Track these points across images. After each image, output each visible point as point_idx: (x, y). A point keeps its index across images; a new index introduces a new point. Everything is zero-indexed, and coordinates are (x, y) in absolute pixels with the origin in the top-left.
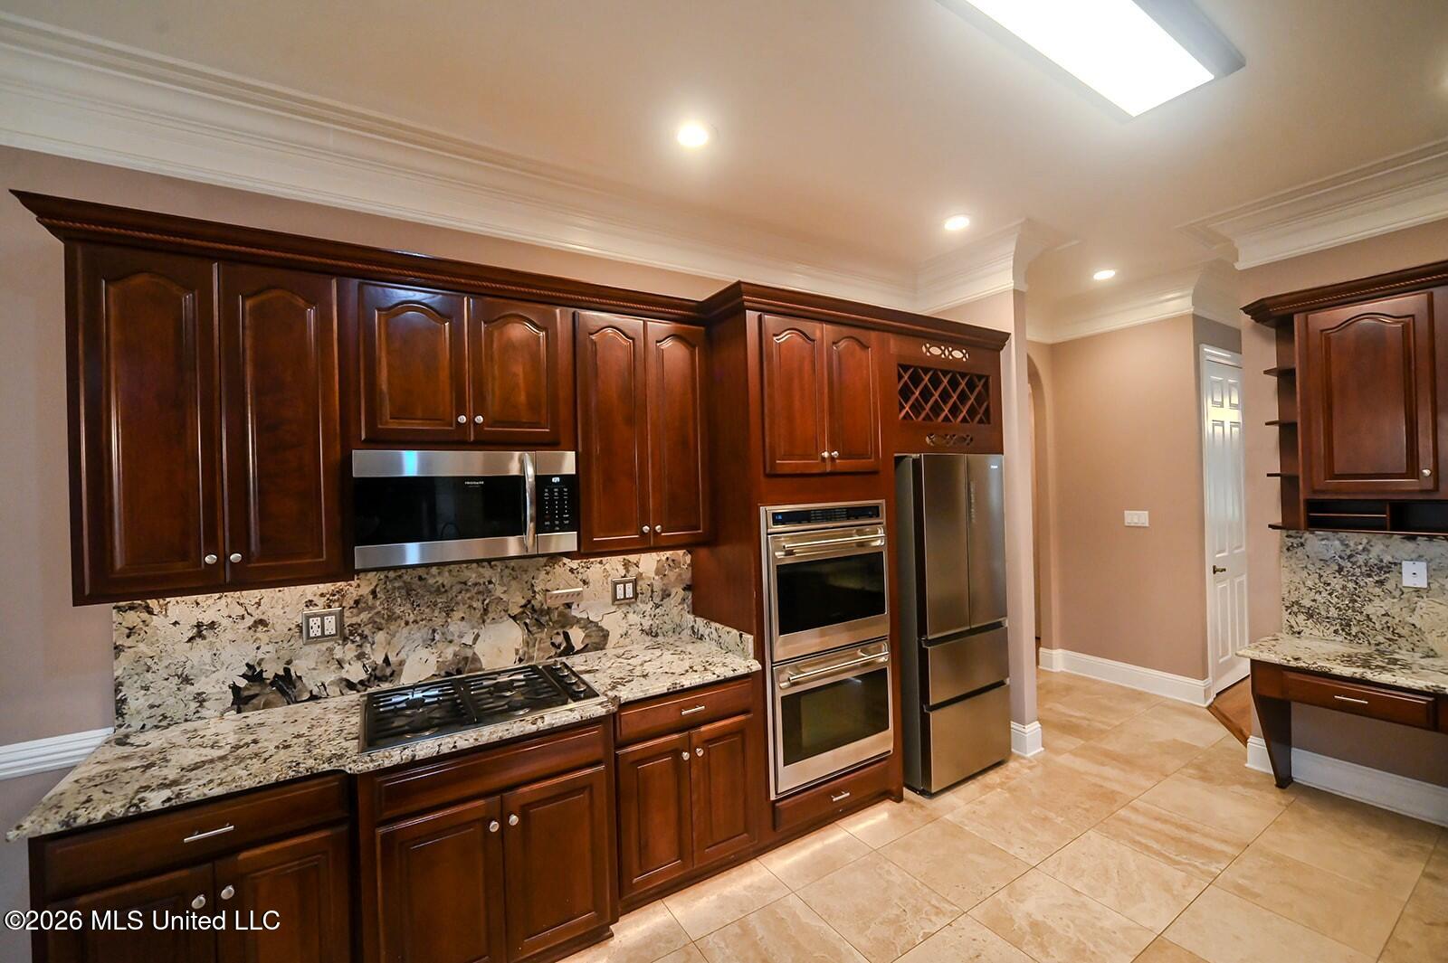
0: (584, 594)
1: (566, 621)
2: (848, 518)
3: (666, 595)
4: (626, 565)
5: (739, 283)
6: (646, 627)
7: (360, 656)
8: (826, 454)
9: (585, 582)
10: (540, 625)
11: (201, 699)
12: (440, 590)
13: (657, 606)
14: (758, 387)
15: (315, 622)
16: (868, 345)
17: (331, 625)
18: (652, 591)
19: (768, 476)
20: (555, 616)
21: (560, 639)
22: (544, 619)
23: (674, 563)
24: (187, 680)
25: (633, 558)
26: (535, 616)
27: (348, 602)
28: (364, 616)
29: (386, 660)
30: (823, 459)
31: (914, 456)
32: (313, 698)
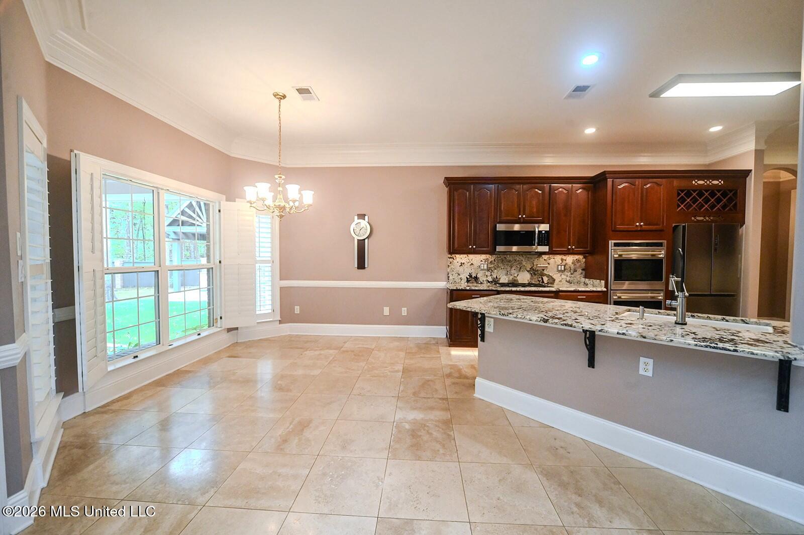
0: (549, 267)
1: (542, 275)
2: (647, 246)
3: (575, 271)
4: (562, 260)
5: (605, 171)
6: (568, 280)
7: (491, 275)
8: (638, 224)
9: (549, 264)
10: (535, 274)
11: (461, 279)
12: (509, 261)
13: (572, 274)
14: (611, 204)
15: (482, 265)
16: (661, 184)
17: (485, 267)
18: (570, 269)
19: (613, 231)
20: (539, 272)
21: (540, 279)
22: (536, 273)
23: (578, 261)
24: (459, 275)
25: (564, 257)
26: (533, 272)
27: (489, 262)
28: (492, 265)
29: (497, 277)
30: (637, 225)
31: (683, 225)
32: (481, 283)
